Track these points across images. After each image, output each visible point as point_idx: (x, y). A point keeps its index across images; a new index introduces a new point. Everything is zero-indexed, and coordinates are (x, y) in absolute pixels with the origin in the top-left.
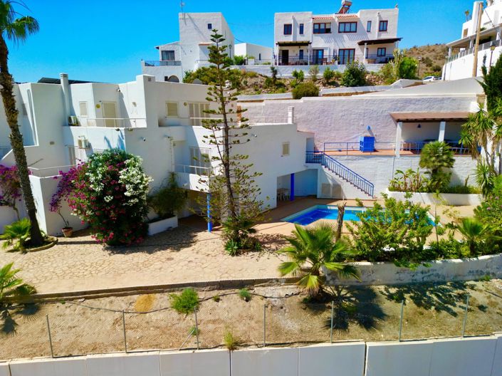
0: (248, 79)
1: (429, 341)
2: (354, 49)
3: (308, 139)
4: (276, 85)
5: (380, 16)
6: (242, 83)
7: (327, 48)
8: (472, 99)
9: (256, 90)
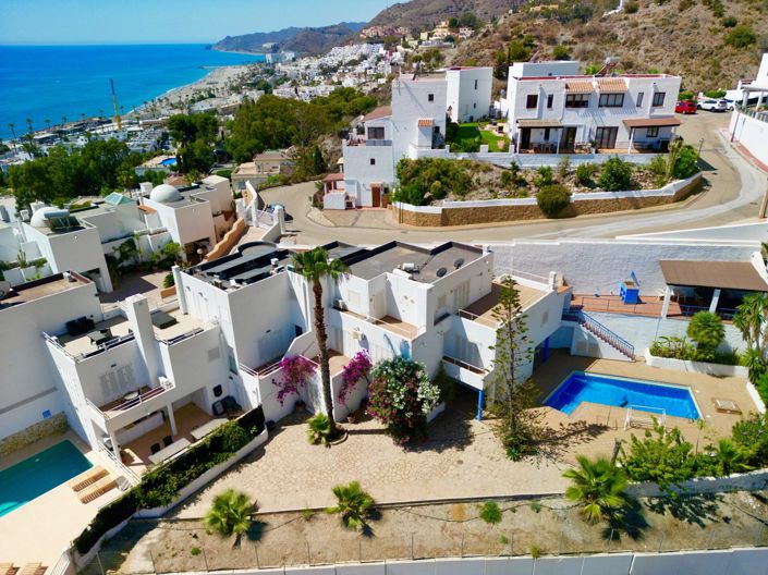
0: (481, 174)
1: (681, 553)
2: (617, 128)
3: (565, 297)
4: (516, 182)
5: (655, 87)
6: (474, 180)
7: (580, 126)
8: (756, 249)
9: (491, 191)
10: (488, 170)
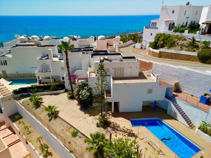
3: (167, 89)
6: (176, 43)
9: (181, 48)
10: (185, 40)
